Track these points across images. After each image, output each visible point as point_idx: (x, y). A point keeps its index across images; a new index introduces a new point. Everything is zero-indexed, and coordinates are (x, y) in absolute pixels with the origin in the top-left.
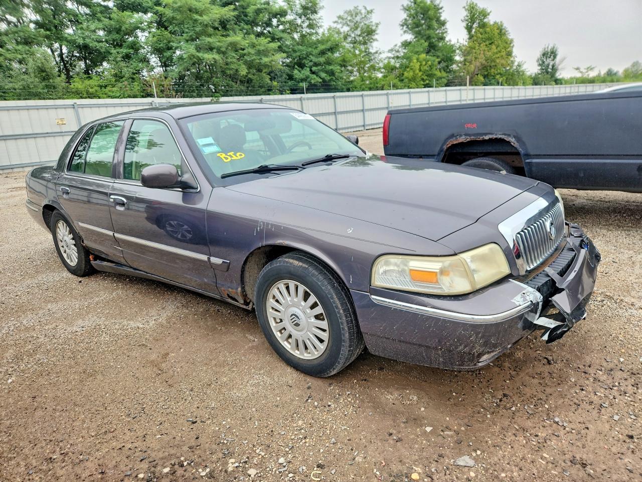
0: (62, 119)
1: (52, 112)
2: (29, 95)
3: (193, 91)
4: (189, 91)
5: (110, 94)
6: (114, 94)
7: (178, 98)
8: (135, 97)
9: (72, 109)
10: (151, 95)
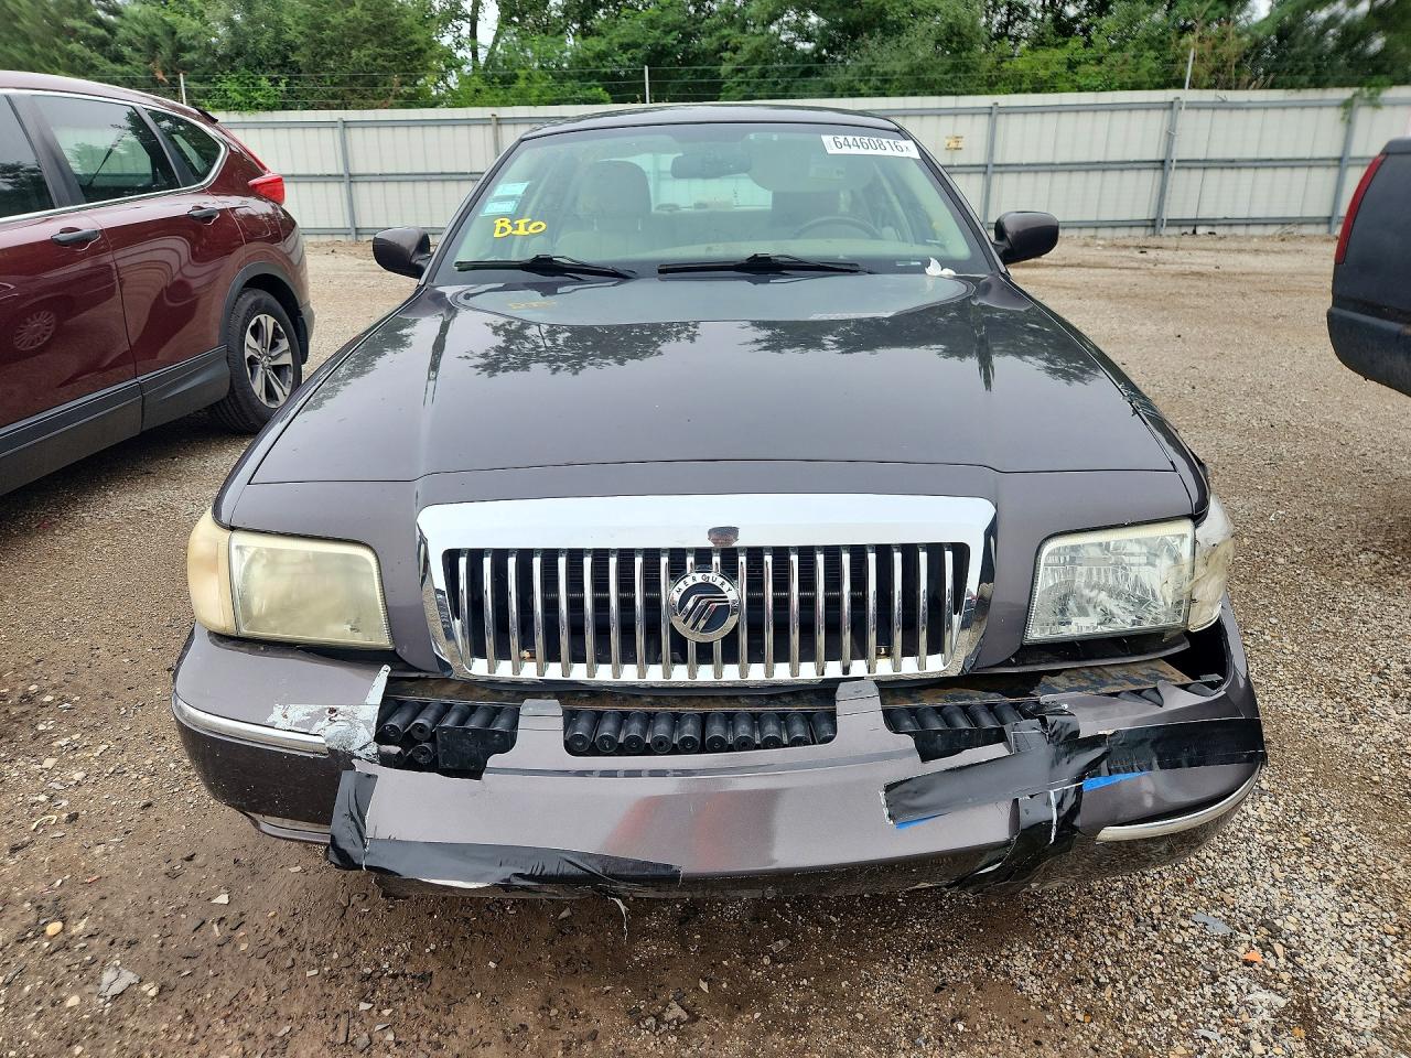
0: (958, 138)
1: (947, 122)
2: (917, 86)
3: (1302, 71)
4: (1291, 70)
5: (1082, 82)
6: (1088, 81)
7: (1255, 88)
8: (1137, 86)
9: (987, 116)
10: (1179, 84)
